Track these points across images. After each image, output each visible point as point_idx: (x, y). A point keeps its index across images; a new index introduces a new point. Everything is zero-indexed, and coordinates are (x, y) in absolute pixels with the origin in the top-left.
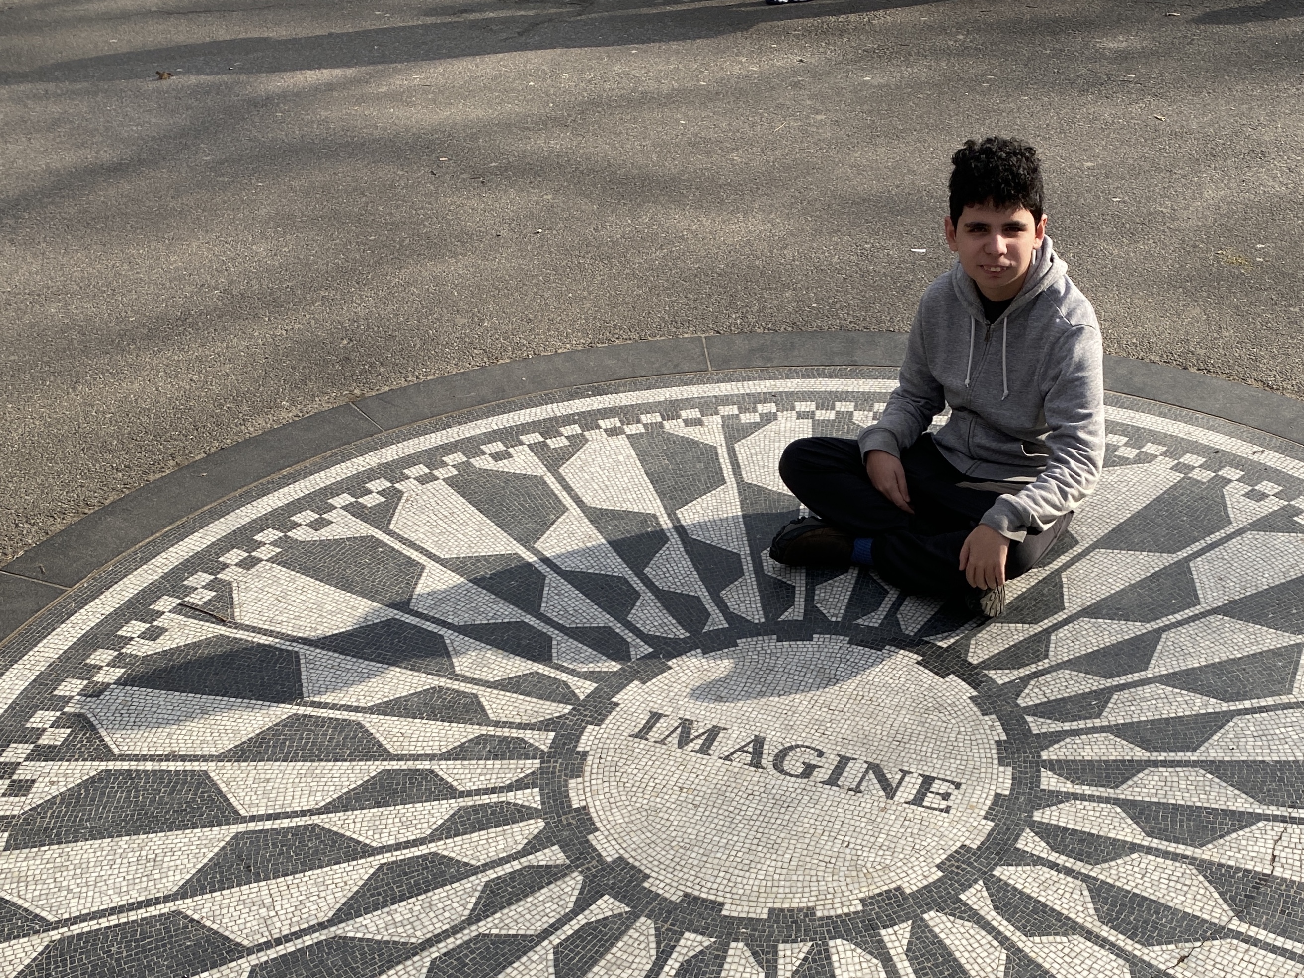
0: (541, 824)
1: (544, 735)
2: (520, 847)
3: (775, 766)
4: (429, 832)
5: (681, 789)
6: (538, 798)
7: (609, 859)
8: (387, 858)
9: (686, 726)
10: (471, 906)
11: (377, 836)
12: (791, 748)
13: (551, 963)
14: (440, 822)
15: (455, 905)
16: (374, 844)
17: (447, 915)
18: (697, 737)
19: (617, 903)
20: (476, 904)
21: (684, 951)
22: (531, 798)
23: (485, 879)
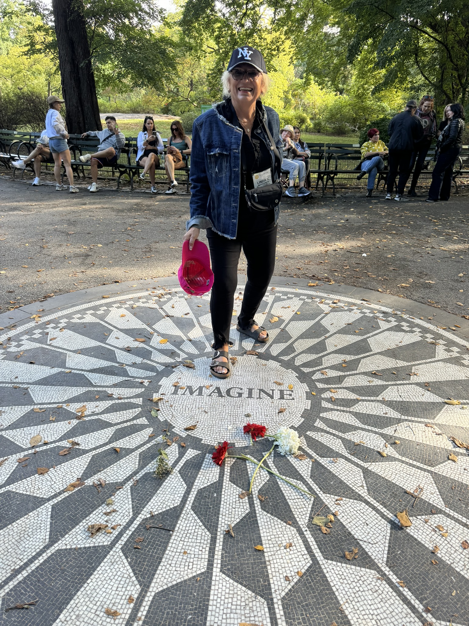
0: (152, 429)
1: (138, 399)
2: (147, 439)
3: (228, 395)
4: (107, 440)
5: (199, 408)
6: (146, 420)
7: (184, 436)
8: (94, 452)
9: (190, 388)
10: (137, 463)
11: (86, 446)
12: (230, 389)
13: (180, 477)
14: (111, 436)
15: (131, 464)
16: (87, 449)
17: (129, 468)
18: (196, 391)
19: (195, 451)
20: (139, 462)
21: (229, 462)
22: (143, 421)
23: (138, 453)
